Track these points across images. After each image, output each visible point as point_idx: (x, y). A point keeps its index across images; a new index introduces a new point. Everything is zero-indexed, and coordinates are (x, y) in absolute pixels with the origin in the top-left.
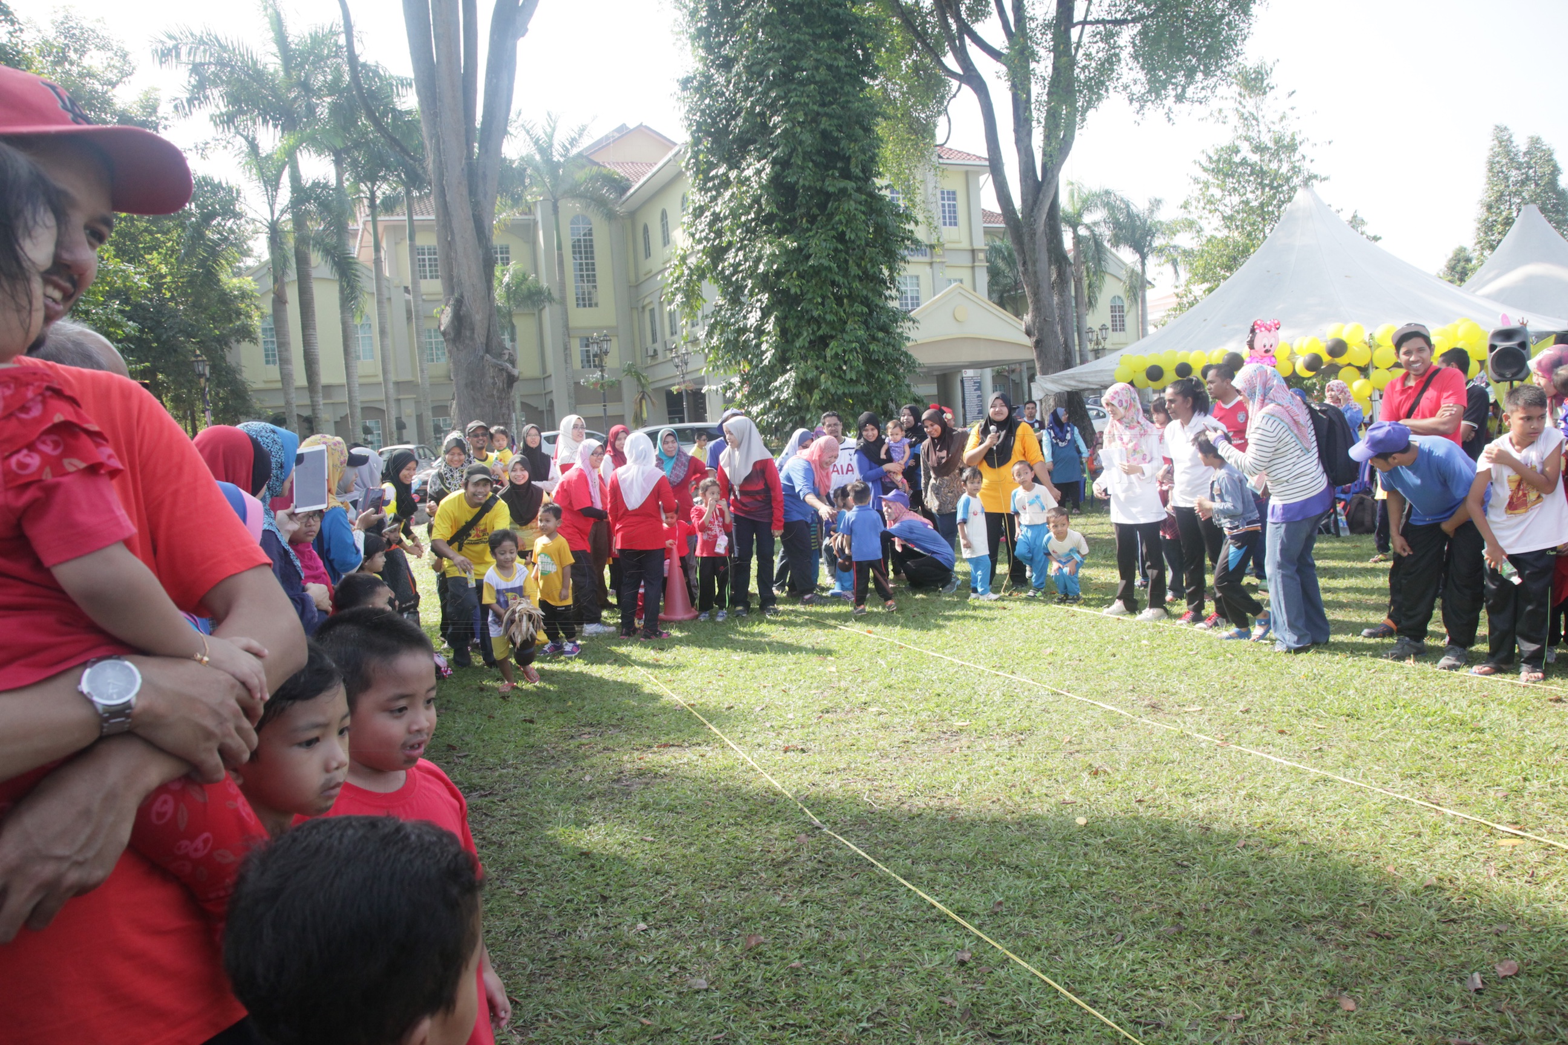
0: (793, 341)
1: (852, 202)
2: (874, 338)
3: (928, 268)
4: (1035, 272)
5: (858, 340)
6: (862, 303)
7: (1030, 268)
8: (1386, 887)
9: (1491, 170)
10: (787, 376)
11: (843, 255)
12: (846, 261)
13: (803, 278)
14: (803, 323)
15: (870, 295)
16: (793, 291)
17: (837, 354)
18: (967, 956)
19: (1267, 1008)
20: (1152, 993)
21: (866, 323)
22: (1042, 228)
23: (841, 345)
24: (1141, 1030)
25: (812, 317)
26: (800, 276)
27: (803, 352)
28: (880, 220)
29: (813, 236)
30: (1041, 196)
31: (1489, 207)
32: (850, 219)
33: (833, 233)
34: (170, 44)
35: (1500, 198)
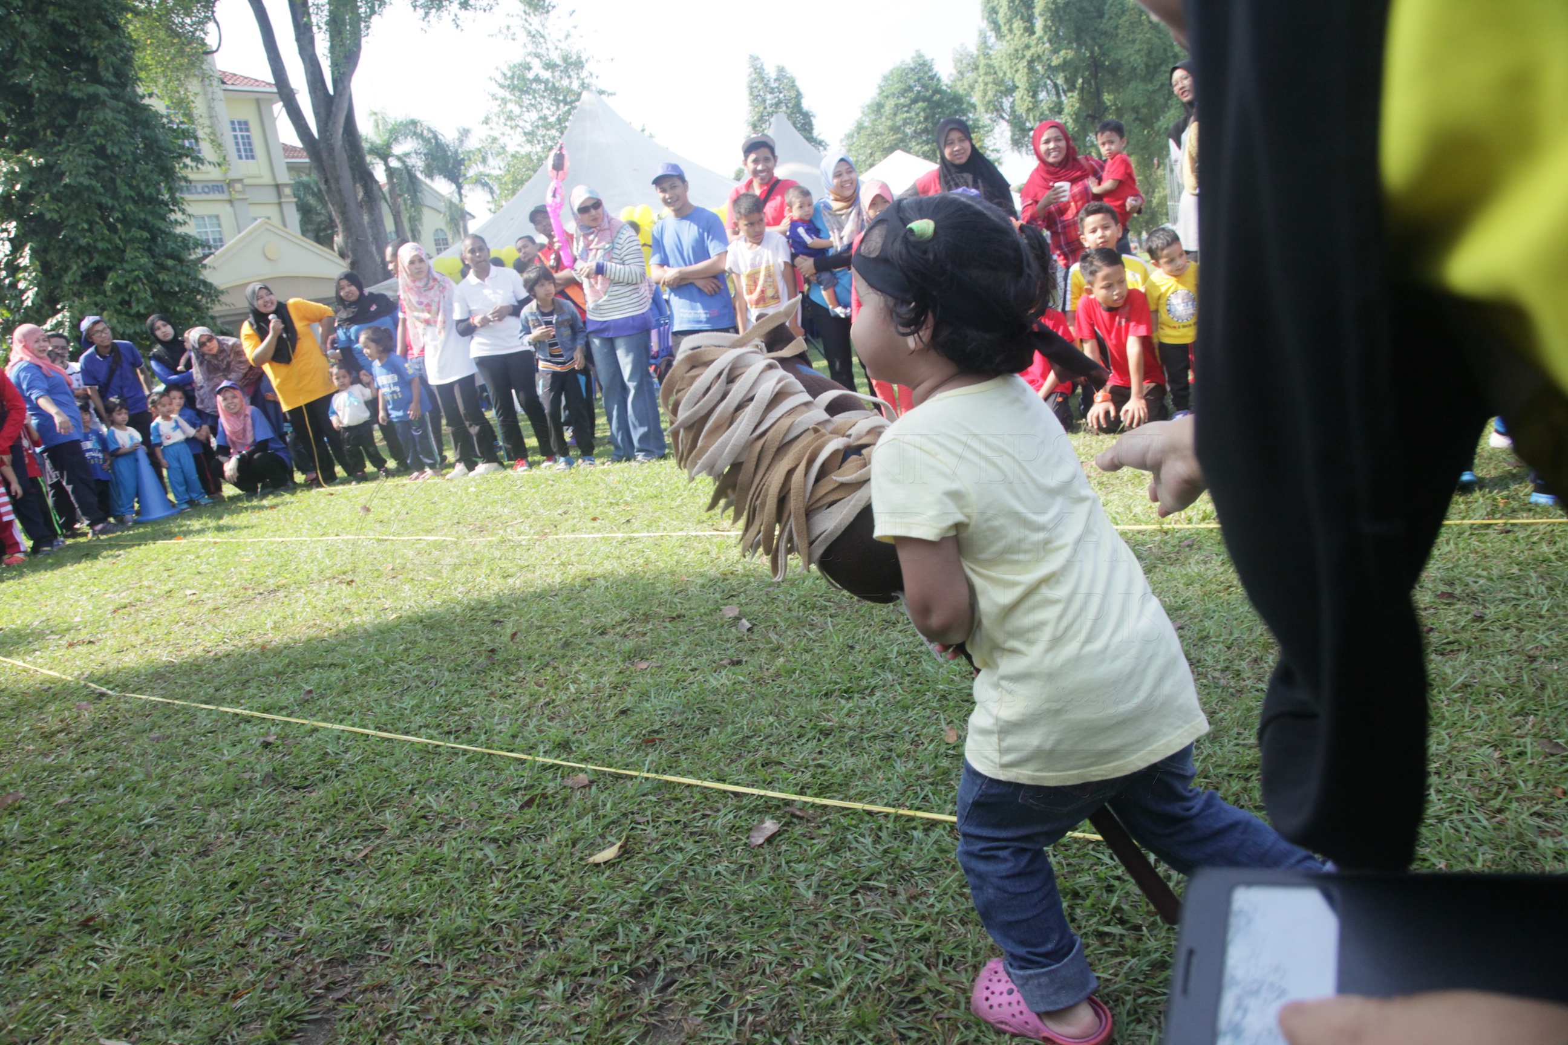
0: (60, 277)
1: (108, 111)
2: (163, 267)
3: (228, 207)
4: (340, 191)
5: (141, 267)
6: (140, 228)
7: (333, 186)
8: (681, 591)
9: (751, 93)
10: (59, 317)
11: (107, 174)
12: (113, 180)
13: (60, 201)
14: (69, 254)
15: (149, 218)
16: (48, 216)
17: (118, 288)
18: (271, 739)
19: (572, 688)
20: (464, 710)
21: (149, 250)
22: (340, 143)
23: (122, 276)
24: (452, 737)
25: (80, 247)
26: (55, 198)
27: (75, 288)
28: (147, 133)
29: (65, 151)
30: (334, 109)
31: (754, 126)
32: (109, 131)
33: (90, 147)
35: (761, 119)
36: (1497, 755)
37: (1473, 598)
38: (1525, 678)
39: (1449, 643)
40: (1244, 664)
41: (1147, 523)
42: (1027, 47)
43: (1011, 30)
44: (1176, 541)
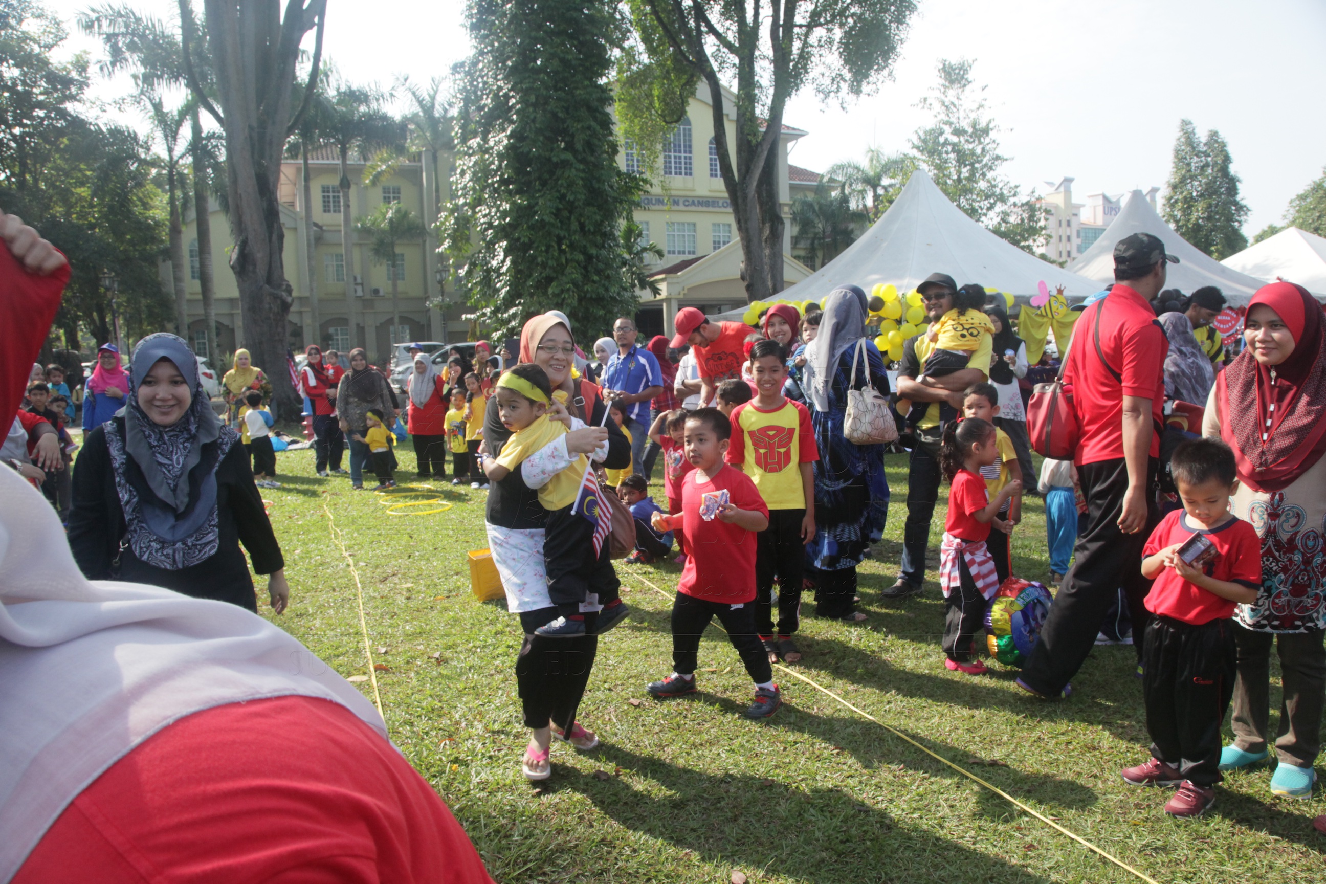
0: (524, 281)
7: (745, 226)
9: (1176, 157)
10: (517, 309)
12: (569, 219)
13: (532, 230)
14: (535, 266)
16: (522, 241)
21: (583, 268)
23: (561, 286)
26: (529, 228)
27: (531, 290)
29: (541, 196)
31: (1174, 188)
32: (571, 184)
33: (557, 194)
34: (94, 16)
35: (1183, 181)
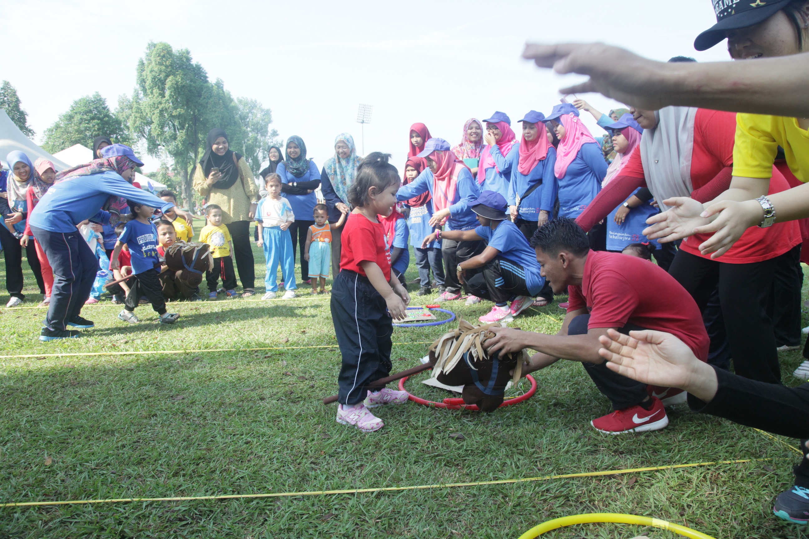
36: (304, 441)
37: (312, 378)
38: (322, 409)
39: (298, 398)
40: (209, 413)
41: (179, 349)
42: (160, 103)
43: (152, 93)
44: (191, 358)
